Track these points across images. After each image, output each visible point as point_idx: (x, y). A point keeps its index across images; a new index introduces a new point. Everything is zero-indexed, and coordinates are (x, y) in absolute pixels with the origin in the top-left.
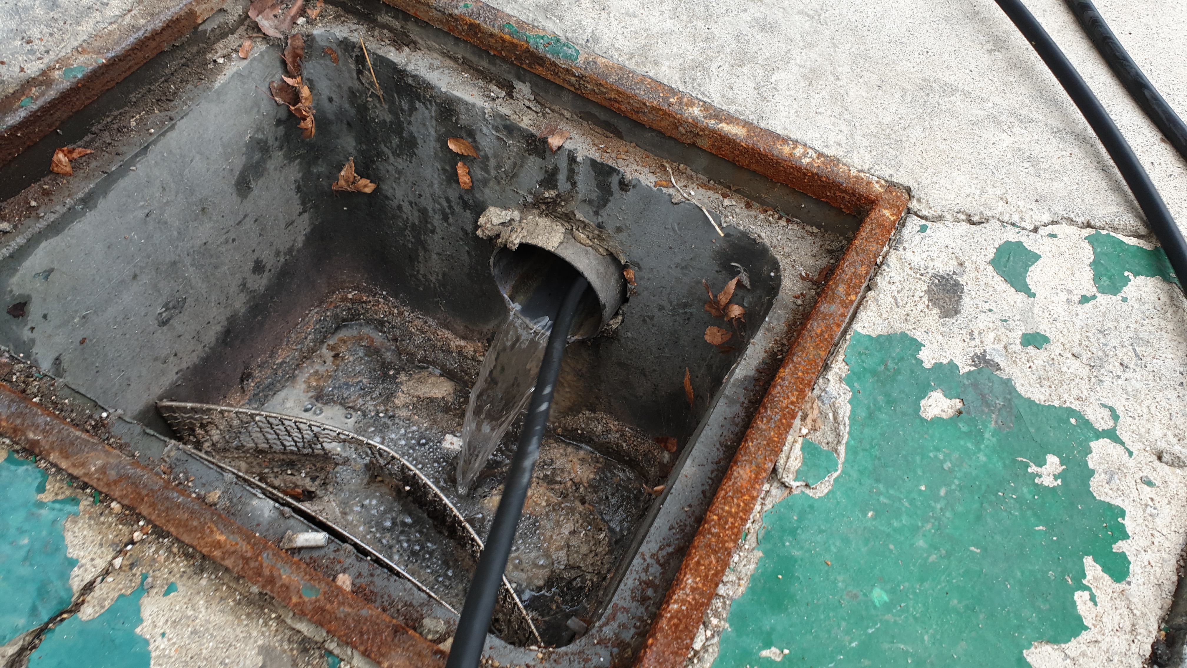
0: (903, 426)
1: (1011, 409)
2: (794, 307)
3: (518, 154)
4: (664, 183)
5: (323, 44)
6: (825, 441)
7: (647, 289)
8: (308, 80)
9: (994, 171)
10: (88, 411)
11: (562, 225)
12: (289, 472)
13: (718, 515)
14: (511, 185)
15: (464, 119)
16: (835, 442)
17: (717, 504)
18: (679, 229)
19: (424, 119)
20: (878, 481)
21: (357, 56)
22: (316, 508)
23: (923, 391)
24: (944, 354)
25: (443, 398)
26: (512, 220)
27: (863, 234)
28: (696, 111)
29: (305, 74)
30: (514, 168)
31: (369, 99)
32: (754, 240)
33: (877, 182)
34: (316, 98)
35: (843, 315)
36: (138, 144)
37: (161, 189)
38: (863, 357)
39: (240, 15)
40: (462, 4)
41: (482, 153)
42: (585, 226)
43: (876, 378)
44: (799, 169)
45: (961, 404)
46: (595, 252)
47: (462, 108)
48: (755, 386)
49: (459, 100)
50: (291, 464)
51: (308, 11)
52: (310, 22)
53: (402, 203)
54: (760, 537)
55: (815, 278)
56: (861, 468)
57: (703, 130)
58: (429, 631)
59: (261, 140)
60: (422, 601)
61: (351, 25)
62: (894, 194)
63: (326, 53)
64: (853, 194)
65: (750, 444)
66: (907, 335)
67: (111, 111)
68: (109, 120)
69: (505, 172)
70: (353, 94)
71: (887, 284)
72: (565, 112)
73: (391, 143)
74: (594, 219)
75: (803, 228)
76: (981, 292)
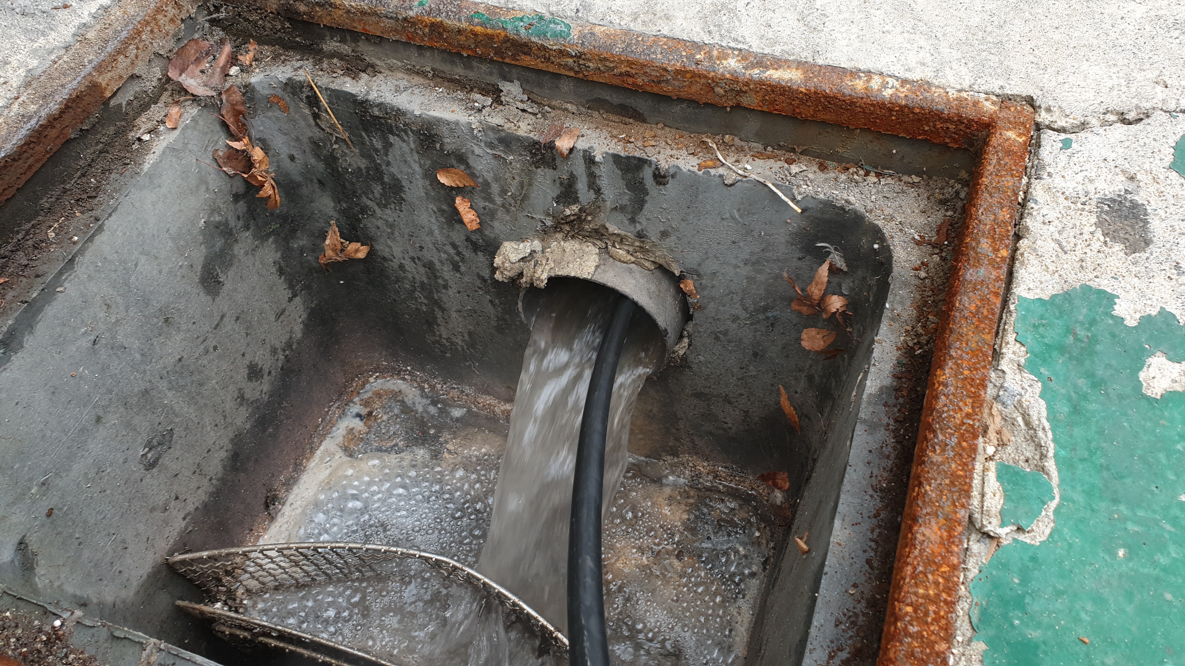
0: (1126, 414)
2: (918, 282)
3: (523, 170)
4: (710, 163)
5: (266, 92)
6: (1022, 457)
7: (713, 299)
8: (260, 139)
9: (1136, 51)
10: (36, 622)
11: (594, 244)
13: (911, 604)
14: (523, 210)
15: (450, 143)
16: (1037, 457)
17: (906, 588)
18: (740, 216)
19: (403, 155)
20: (1115, 501)
21: (308, 97)
23: (1138, 360)
24: (1149, 302)
26: (533, 252)
27: (990, 168)
28: (732, 63)
29: (253, 133)
30: (522, 188)
31: (335, 146)
32: (842, 208)
33: (986, 100)
34: (275, 159)
35: (998, 279)
36: (61, 258)
37: (105, 308)
38: (1041, 330)
39: (160, 79)
40: (416, 3)
41: (480, 180)
42: (622, 239)
43: (1067, 355)
44: (882, 105)
46: (640, 269)
47: (444, 130)
48: (897, 398)
49: (439, 121)
51: (240, 57)
52: (245, 70)
53: (403, 261)
54: (974, 620)
55: (933, 239)
56: (1086, 487)
57: (747, 84)
59: (219, 222)
61: (294, 63)
62: (1012, 109)
63: (272, 102)
64: (960, 120)
65: (928, 488)
66: (1090, 287)
67: (20, 225)
68: (20, 236)
69: (513, 196)
70: (316, 145)
71: (1042, 226)
72: (569, 106)
73: (373, 193)
74: (632, 228)
75: (901, 181)
76: (1172, 209)
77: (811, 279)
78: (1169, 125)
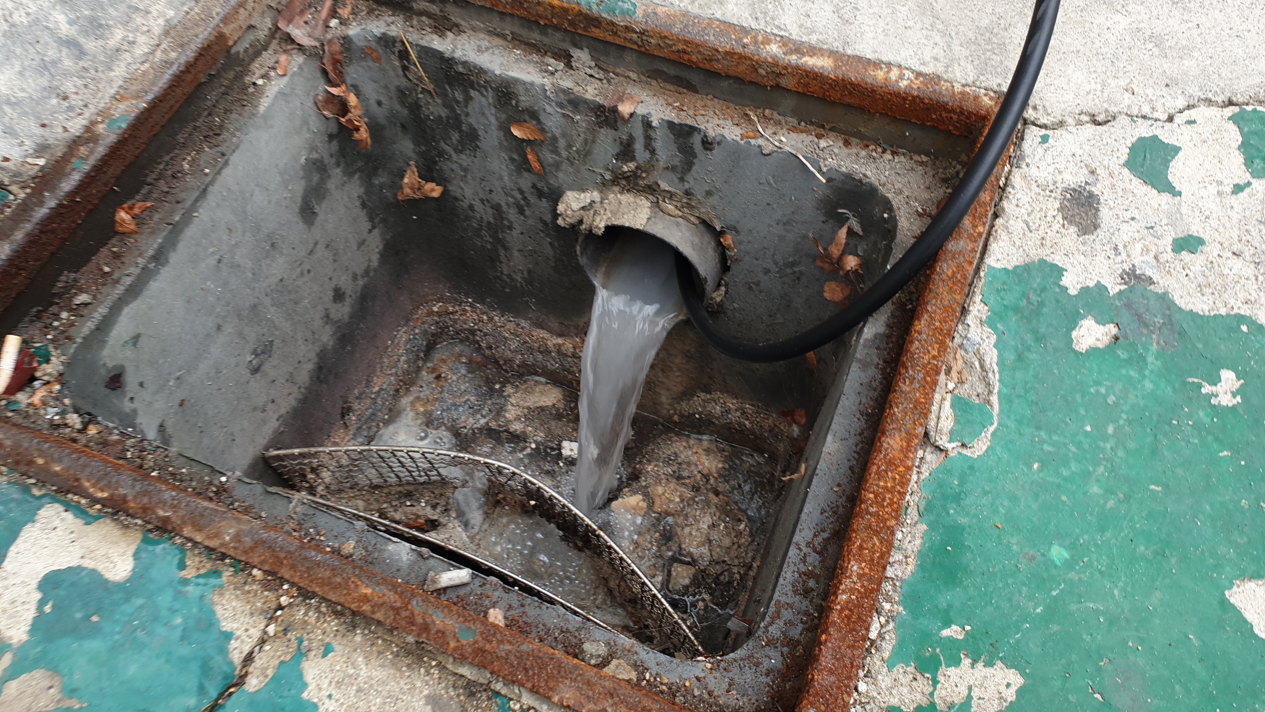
0: (1057, 364)
1: (1172, 325)
3: (588, 129)
4: (751, 134)
5: (362, 44)
6: (975, 393)
7: (748, 253)
8: (352, 86)
9: (1114, 59)
10: (206, 478)
11: (647, 198)
12: (408, 503)
13: (873, 493)
14: (585, 163)
15: (524, 101)
16: (986, 393)
17: (871, 481)
18: (775, 182)
19: (481, 107)
20: (1038, 428)
21: (400, 51)
22: (442, 536)
23: (1073, 321)
24: (1090, 276)
25: (554, 405)
26: (593, 202)
28: (774, 49)
29: (349, 81)
30: (586, 144)
31: (420, 96)
32: (860, 181)
33: (987, 96)
34: (365, 104)
35: (973, 251)
36: (196, 188)
37: (228, 232)
38: (1002, 293)
39: (270, 29)
42: (671, 196)
43: (1020, 315)
44: (897, 94)
45: (1117, 329)
46: (686, 223)
47: (521, 89)
48: (887, 343)
49: (516, 81)
50: (409, 495)
51: (339, 11)
52: (344, 22)
53: (473, 202)
54: (921, 509)
55: (933, 213)
56: (1018, 417)
57: (785, 68)
58: (592, 655)
59: (316, 160)
60: (577, 626)
61: (387, 18)
63: (366, 53)
64: (962, 112)
65: (896, 410)
66: (1046, 261)
67: (161, 157)
68: (161, 167)
69: (577, 151)
70: (402, 94)
71: (1015, 208)
72: (631, 74)
73: (451, 139)
74: (681, 186)
75: (911, 159)
76: (1120, 200)
77: (833, 239)
78: (1129, 129)
